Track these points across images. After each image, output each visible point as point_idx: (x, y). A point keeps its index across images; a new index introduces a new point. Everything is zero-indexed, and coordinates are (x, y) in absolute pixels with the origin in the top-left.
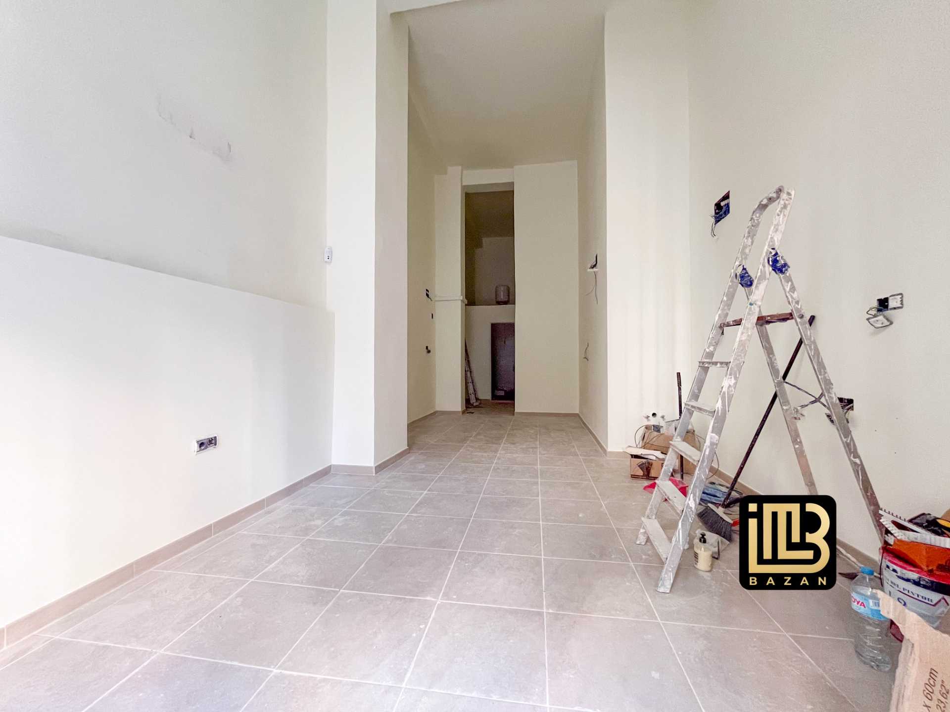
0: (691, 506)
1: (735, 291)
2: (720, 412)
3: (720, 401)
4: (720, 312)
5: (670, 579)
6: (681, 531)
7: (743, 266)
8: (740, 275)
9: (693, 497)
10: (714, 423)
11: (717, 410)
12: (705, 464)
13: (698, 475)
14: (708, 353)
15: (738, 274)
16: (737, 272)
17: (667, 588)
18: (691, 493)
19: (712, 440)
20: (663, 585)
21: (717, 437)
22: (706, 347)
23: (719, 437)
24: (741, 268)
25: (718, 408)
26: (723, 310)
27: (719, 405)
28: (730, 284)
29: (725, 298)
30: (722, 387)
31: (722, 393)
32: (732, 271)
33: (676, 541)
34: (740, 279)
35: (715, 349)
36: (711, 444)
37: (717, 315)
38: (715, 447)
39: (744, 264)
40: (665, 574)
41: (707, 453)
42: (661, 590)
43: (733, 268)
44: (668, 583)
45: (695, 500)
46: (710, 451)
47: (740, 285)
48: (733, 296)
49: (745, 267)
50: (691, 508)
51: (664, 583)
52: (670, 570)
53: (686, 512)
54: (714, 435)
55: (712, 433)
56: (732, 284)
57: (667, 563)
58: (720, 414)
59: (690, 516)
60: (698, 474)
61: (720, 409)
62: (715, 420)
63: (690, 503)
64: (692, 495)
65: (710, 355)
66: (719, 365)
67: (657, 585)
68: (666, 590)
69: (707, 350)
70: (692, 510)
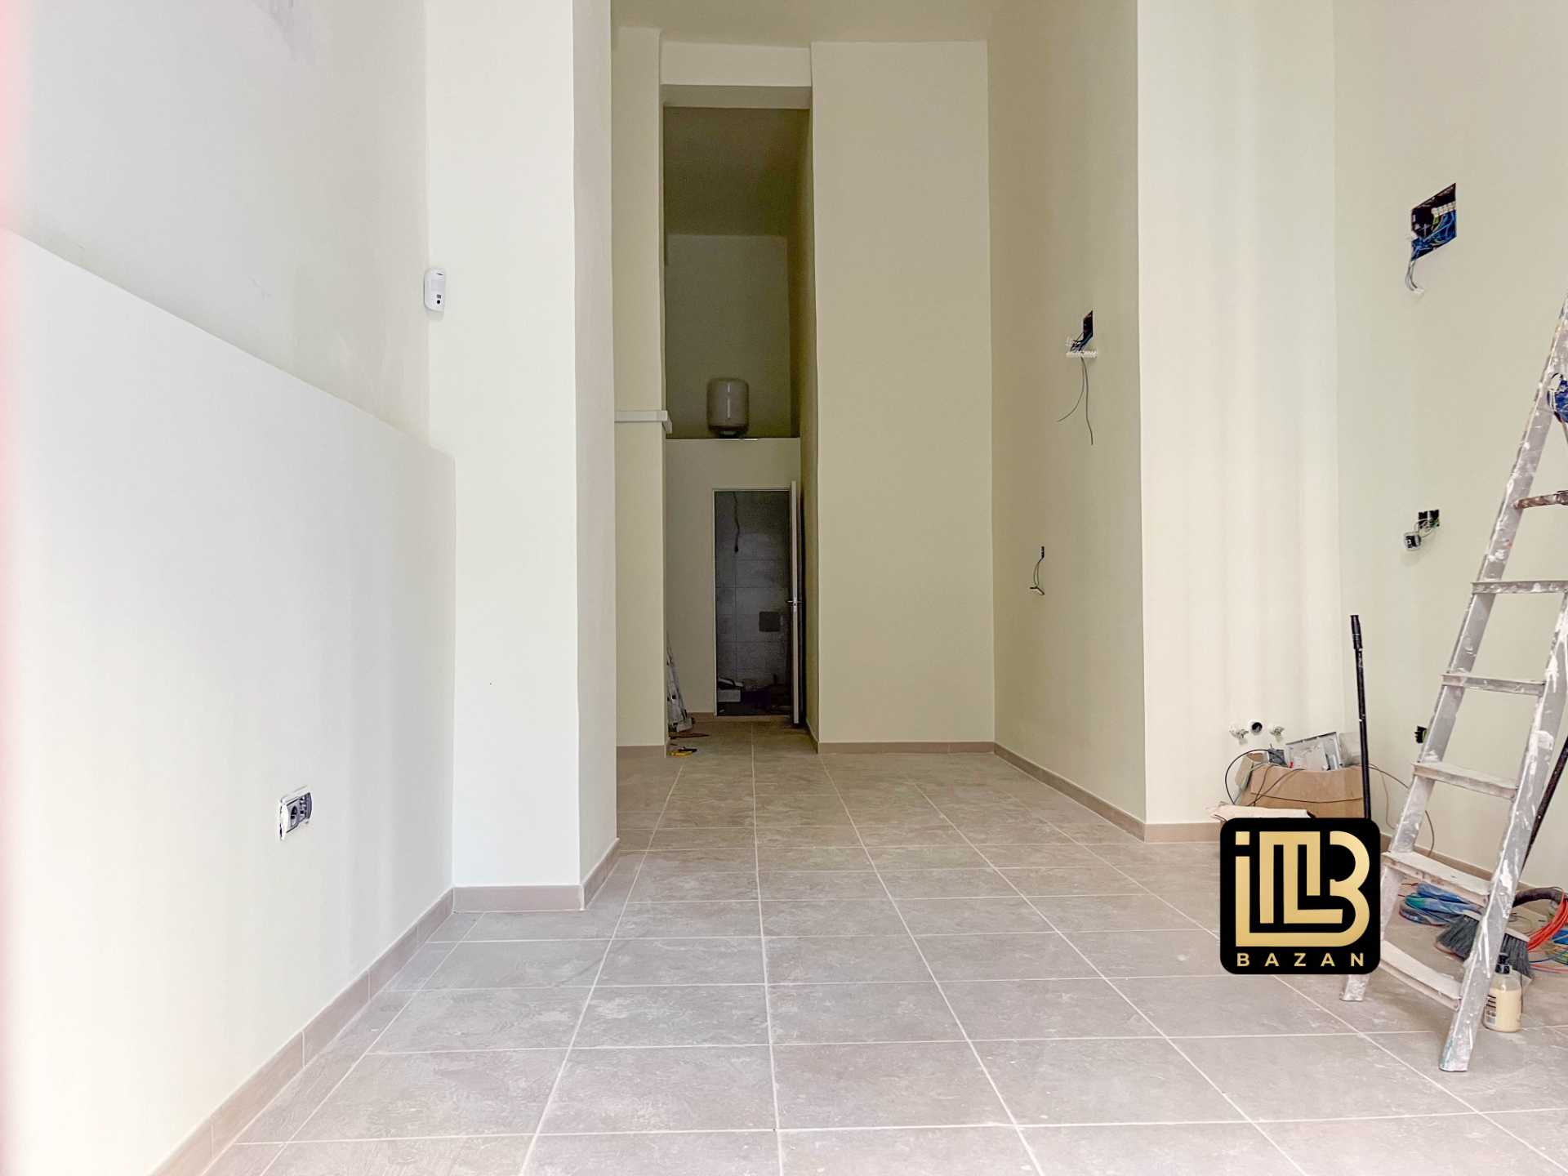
0: (1504, 884)
1: (1546, 429)
2: (1555, 686)
3: (1554, 663)
4: (1516, 475)
5: (1469, 1043)
6: (1486, 940)
7: (1562, 377)
8: (1556, 395)
9: (1509, 866)
10: (1545, 709)
11: (1548, 680)
12: (1530, 795)
13: (1518, 820)
14: (1492, 564)
15: (1552, 393)
16: (1549, 387)
17: (1464, 1062)
18: (1504, 859)
19: (1541, 745)
20: (1455, 1056)
21: (1551, 738)
22: (1488, 551)
23: (1555, 737)
24: (1557, 381)
25: (1551, 677)
26: (1523, 469)
27: (1552, 670)
28: (1537, 414)
29: (1527, 445)
30: (1557, 635)
31: (1557, 646)
32: (1541, 386)
33: (1478, 961)
34: (1555, 405)
35: (1506, 555)
36: (1539, 753)
37: (1512, 481)
38: (1547, 758)
39: (1563, 373)
40: (1457, 1034)
41: (1533, 772)
42: (1451, 1066)
43: (1541, 381)
44: (1464, 1054)
45: (1512, 872)
46: (1538, 768)
47: (1554, 417)
48: (1542, 442)
49: (1565, 379)
50: (1506, 889)
51: (1455, 1052)
52: (1468, 1022)
53: (1496, 899)
54: (1544, 733)
55: (1541, 729)
56: (1541, 414)
57: (1462, 1009)
58: (1555, 691)
59: (1504, 907)
60: (1516, 816)
61: (1555, 679)
62: (1545, 702)
63: (1502, 878)
64: (1506, 861)
65: (1498, 568)
66: (1537, 588)
67: (1441, 1059)
68: (1461, 1065)
69: (1492, 558)
70: (1506, 894)
